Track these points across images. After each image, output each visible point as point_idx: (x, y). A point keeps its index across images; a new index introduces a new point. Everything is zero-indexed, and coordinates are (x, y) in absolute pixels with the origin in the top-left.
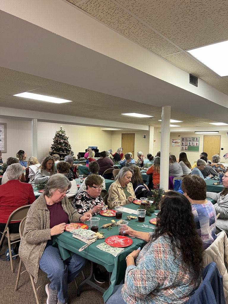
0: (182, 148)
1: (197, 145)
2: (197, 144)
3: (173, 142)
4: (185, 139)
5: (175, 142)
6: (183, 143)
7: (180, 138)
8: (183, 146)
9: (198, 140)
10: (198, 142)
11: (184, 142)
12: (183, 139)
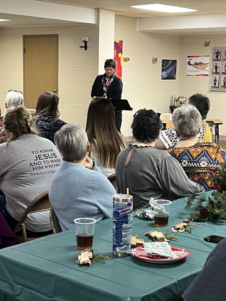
0: (215, 80)
3: (189, 63)
4: (223, 54)
5: (196, 64)
6: (216, 68)
7: (209, 51)
8: (217, 76)
11: (219, 64)
12: (218, 54)
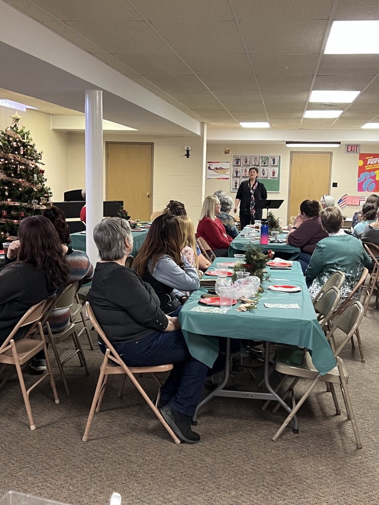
0: (235, 182)
1: (275, 177)
2: (274, 173)
3: (210, 168)
4: (243, 161)
5: (217, 169)
6: (237, 172)
7: (230, 158)
8: (238, 179)
9: (276, 162)
10: (276, 169)
11: (239, 169)
12: (238, 160)
